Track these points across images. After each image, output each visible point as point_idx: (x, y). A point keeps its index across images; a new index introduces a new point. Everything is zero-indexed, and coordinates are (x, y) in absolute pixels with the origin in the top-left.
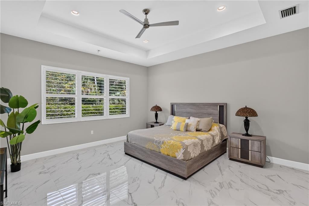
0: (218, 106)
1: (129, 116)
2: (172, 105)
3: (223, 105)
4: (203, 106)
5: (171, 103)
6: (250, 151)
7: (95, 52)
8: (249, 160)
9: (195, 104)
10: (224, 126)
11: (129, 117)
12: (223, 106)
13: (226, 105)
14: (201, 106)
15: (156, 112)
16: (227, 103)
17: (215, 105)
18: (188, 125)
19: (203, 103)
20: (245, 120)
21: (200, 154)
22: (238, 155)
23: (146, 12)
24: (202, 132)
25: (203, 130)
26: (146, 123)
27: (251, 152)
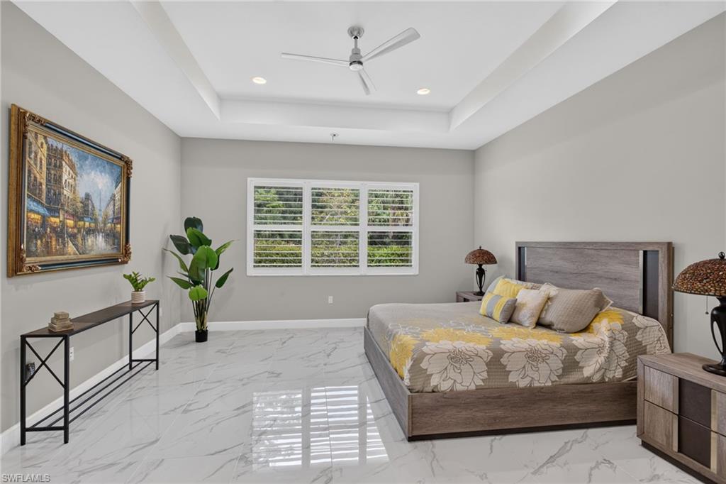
0: (641, 253)
1: (417, 273)
2: (520, 248)
3: (656, 249)
4: (593, 252)
5: (517, 243)
6: (713, 435)
7: (329, 139)
8: (709, 467)
9: (573, 246)
10: (658, 323)
11: (417, 275)
12: (658, 251)
13: (665, 248)
14: (590, 252)
15: (480, 265)
16: (675, 240)
17: (630, 247)
18: (516, 304)
19: (596, 243)
20: (716, 309)
21: (478, 389)
22: (669, 437)
23: (355, 34)
24: (554, 332)
25: (555, 327)
26: (457, 293)
27: (719, 441)
